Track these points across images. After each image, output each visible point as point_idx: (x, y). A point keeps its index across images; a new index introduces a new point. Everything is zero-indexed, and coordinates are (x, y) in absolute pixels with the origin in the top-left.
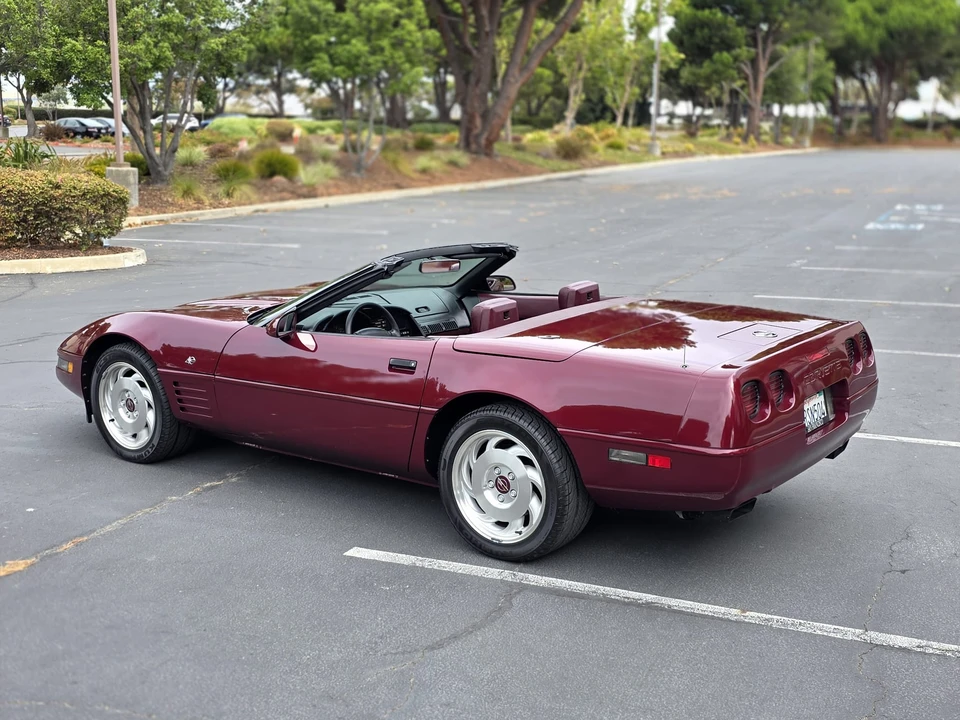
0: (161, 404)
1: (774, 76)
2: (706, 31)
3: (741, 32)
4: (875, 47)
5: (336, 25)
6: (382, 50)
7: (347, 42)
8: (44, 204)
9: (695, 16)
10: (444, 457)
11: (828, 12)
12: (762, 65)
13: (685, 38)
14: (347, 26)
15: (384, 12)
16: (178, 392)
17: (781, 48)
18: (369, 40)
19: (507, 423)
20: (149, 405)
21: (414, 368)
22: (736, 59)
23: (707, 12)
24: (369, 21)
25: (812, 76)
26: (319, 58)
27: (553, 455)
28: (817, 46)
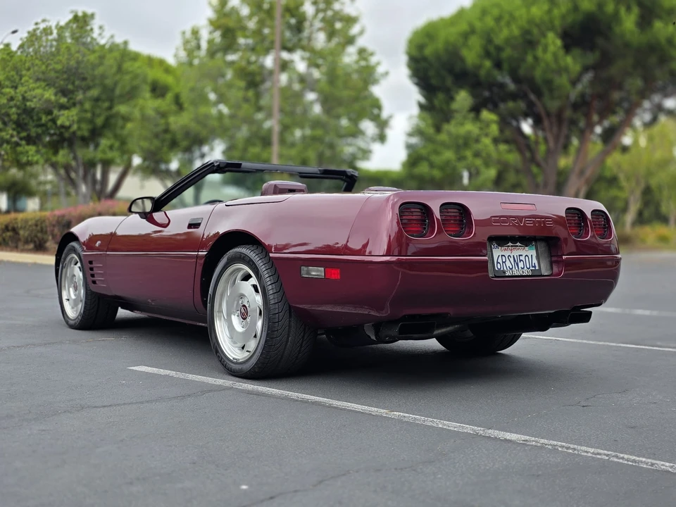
10: (209, 293)
16: (92, 269)
20: (82, 285)
21: (200, 224)
27: (268, 279)
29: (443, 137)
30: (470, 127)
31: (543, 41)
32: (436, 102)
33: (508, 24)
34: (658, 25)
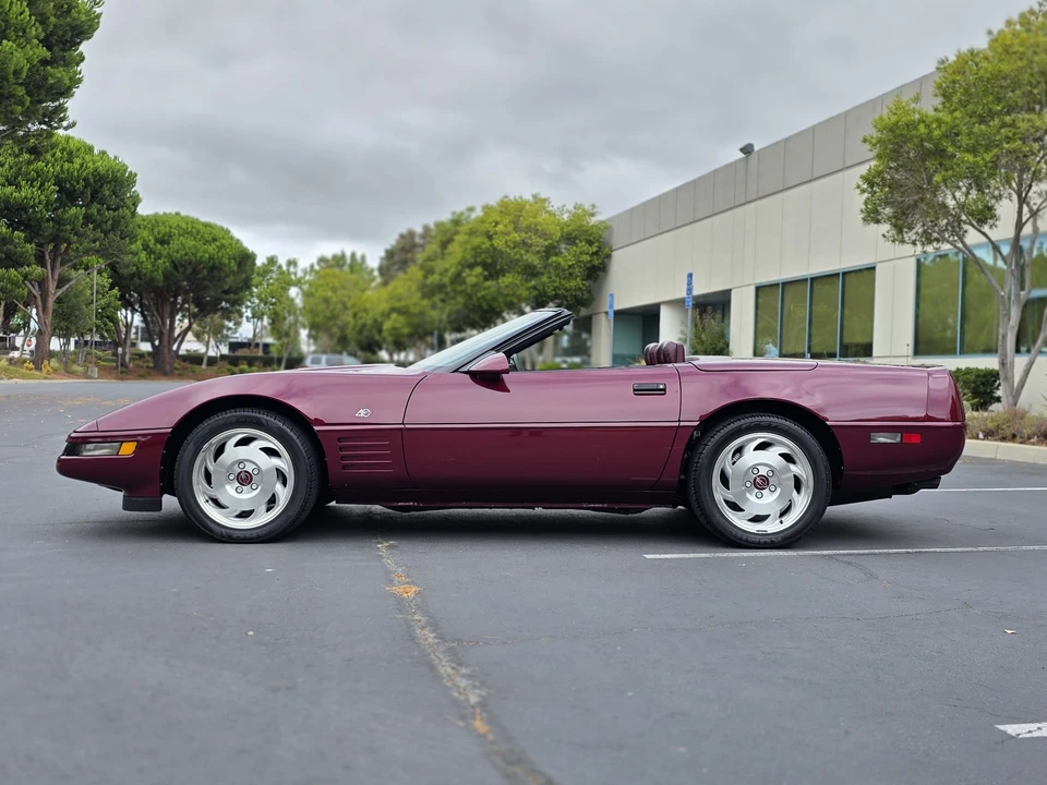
3: (30, 249)
12: (52, 286)
16: (343, 449)
17: (69, 271)
20: (280, 473)
21: (664, 390)
22: (24, 277)
28: (100, 272)
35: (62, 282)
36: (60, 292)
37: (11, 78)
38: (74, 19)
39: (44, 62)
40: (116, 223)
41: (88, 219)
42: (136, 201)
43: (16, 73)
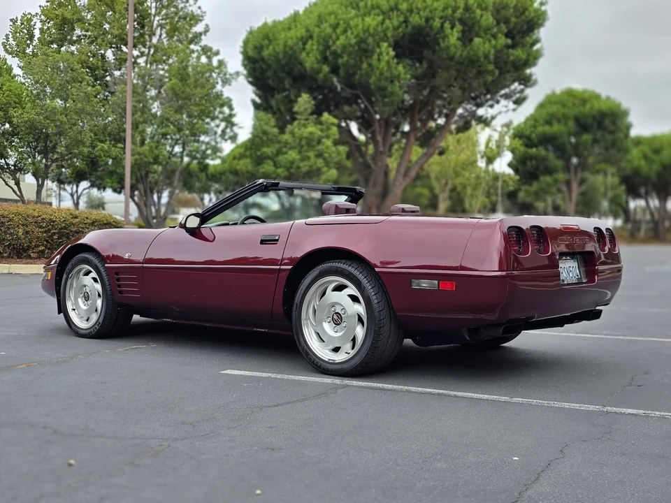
0: (107, 295)
1: (583, 194)
2: (534, 162)
3: (559, 163)
4: (653, 175)
5: (279, 142)
6: (309, 158)
7: (286, 153)
8: (65, 228)
9: (527, 153)
10: (296, 301)
11: (619, 150)
12: (575, 186)
13: (520, 167)
14: (286, 143)
15: (311, 133)
16: (118, 280)
17: (587, 174)
18: (300, 152)
19: (340, 269)
20: (99, 295)
21: (277, 240)
22: (556, 181)
23: (534, 150)
24: (301, 139)
25: (610, 194)
26: (266, 163)
27: (372, 290)
28: (613, 175)
29: (286, 137)
30: (312, 129)
31: (378, 50)
32: (273, 103)
33: (345, 31)
34: (477, 40)
35: (582, 182)
36: (583, 188)
37: (482, 60)
38: (527, 17)
39: (508, 47)
40: (614, 143)
41: (595, 141)
42: (629, 127)
43: (486, 57)
